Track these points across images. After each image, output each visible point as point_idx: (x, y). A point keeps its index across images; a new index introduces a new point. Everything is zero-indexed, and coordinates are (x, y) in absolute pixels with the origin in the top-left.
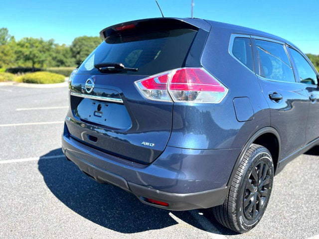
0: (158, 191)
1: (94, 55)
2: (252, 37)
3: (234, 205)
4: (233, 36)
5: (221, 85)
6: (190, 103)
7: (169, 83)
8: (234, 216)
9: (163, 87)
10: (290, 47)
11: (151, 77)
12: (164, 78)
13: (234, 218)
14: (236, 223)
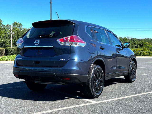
0: (67, 74)
2: (92, 26)
3: (91, 83)
4: (86, 26)
5: (84, 41)
6: (75, 46)
7: (69, 40)
8: (91, 87)
9: (67, 41)
10: (107, 31)
11: (62, 38)
13: (91, 89)
14: (92, 91)
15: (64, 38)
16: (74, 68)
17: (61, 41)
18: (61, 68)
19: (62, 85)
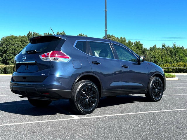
0: (46, 89)
1: (25, 49)
2: (87, 41)
3: (75, 99)
4: (77, 41)
5: (68, 56)
7: (49, 55)
8: (76, 103)
9: (48, 56)
11: (45, 54)
12: (48, 54)
13: (76, 104)
14: (77, 107)
15: (46, 54)
16: (55, 83)
17: (43, 56)
18: (41, 83)
19: (49, 100)
